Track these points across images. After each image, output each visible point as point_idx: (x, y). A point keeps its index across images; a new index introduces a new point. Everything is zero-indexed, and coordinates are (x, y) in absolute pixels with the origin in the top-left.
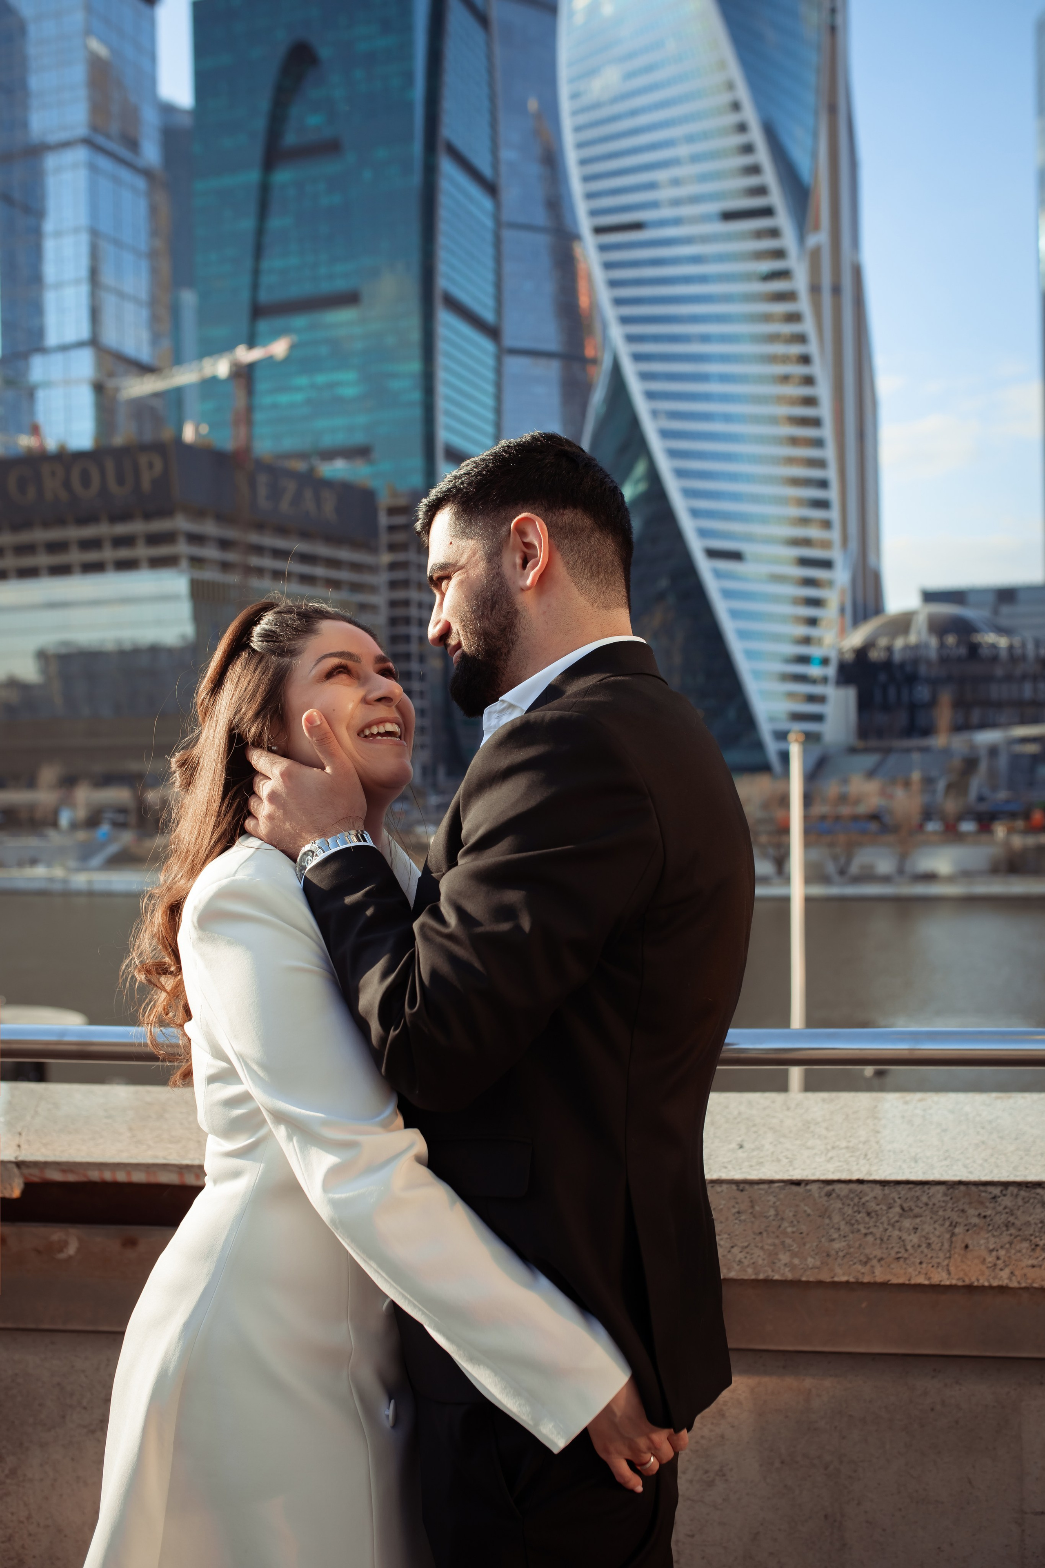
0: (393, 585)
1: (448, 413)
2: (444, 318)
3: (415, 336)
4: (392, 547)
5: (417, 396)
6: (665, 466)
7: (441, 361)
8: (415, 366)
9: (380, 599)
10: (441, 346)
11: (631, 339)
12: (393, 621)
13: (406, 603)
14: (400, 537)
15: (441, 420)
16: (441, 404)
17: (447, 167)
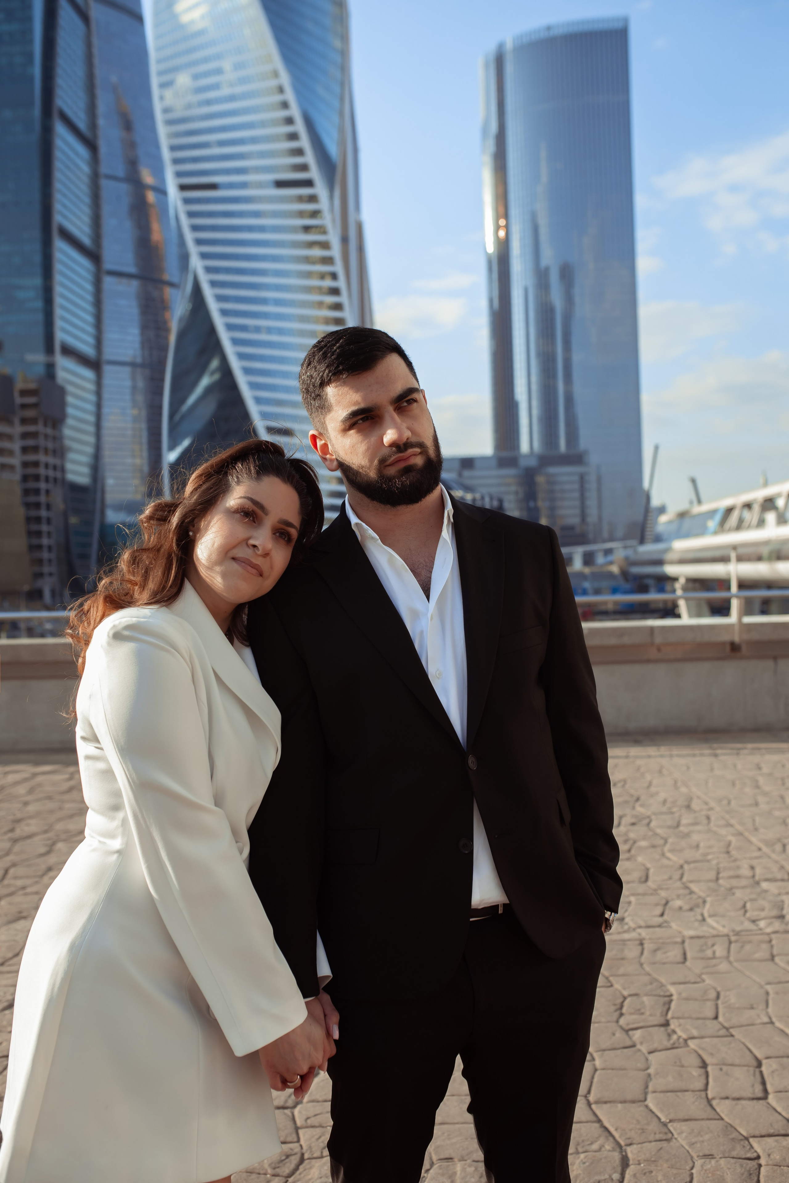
0: (25, 450)
1: (63, 319)
2: (60, 246)
3: (37, 258)
4: (24, 421)
5: (39, 304)
6: (235, 365)
7: (58, 278)
8: (38, 281)
9: (16, 461)
10: (58, 267)
11: (209, 270)
12: (25, 478)
13: (36, 464)
14: (30, 413)
15: (59, 323)
16: (58, 312)
17: (60, 129)
